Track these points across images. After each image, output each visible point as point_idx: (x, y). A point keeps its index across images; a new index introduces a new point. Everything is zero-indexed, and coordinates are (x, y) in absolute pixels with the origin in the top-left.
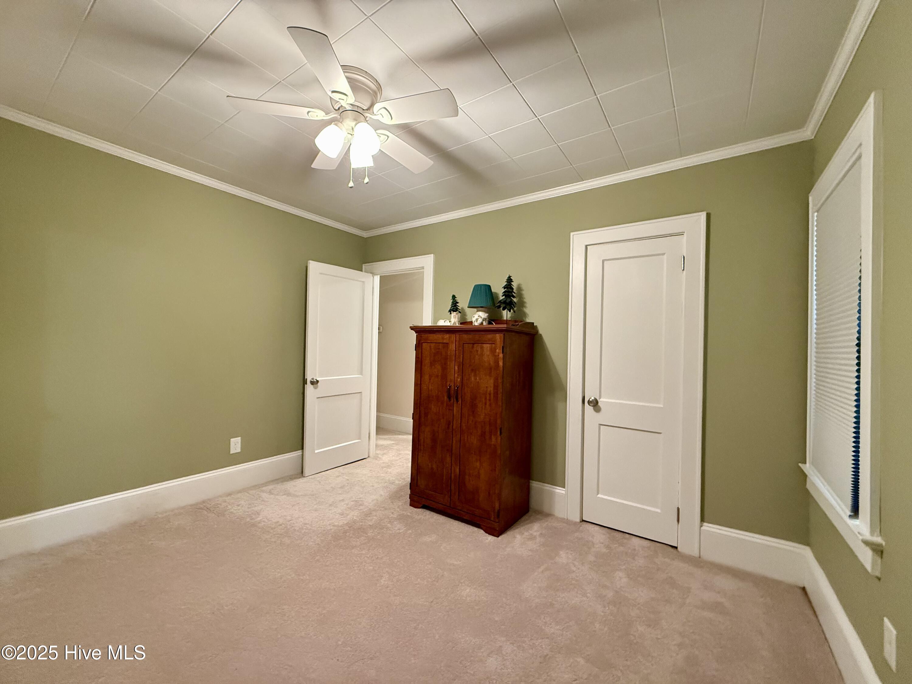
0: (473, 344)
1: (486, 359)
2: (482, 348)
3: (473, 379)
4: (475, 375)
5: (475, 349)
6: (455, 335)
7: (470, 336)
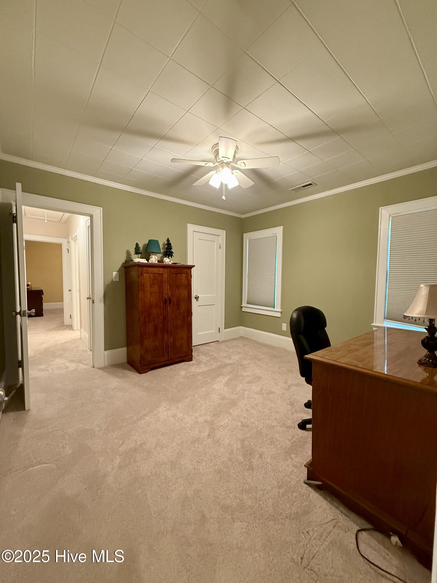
0: (177, 274)
1: (184, 281)
2: (181, 276)
3: (177, 292)
4: (179, 290)
5: (178, 277)
6: (166, 269)
7: (176, 270)
